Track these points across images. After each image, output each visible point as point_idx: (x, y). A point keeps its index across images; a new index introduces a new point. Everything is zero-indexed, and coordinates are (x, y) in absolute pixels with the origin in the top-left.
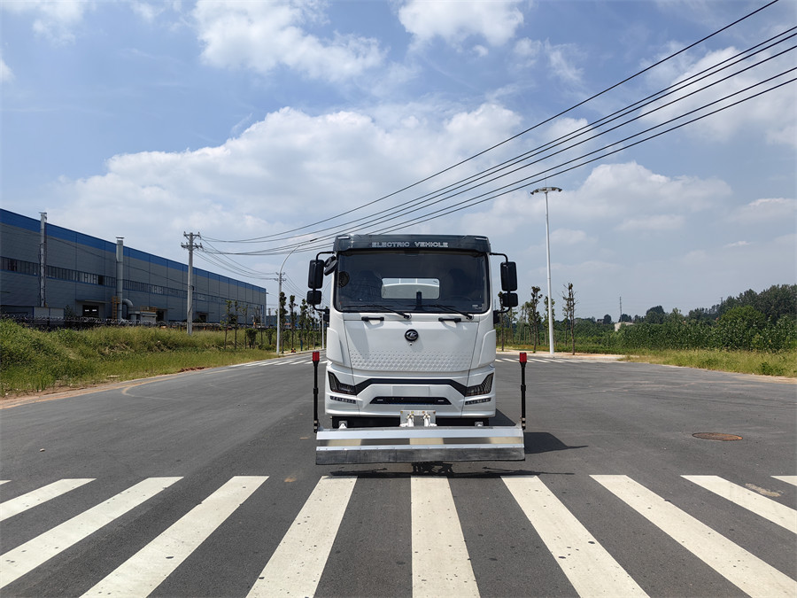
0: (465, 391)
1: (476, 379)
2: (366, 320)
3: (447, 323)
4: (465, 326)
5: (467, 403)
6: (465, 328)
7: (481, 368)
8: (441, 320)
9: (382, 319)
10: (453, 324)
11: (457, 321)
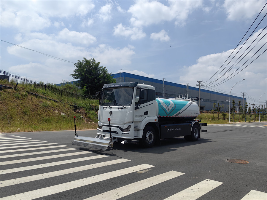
0: (122, 130)
1: (125, 127)
2: (104, 108)
3: (119, 109)
4: (123, 110)
5: (122, 134)
6: (123, 111)
7: (127, 123)
8: (118, 108)
9: (106, 108)
10: (120, 109)
11: (122, 108)
